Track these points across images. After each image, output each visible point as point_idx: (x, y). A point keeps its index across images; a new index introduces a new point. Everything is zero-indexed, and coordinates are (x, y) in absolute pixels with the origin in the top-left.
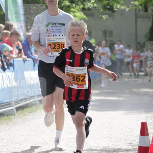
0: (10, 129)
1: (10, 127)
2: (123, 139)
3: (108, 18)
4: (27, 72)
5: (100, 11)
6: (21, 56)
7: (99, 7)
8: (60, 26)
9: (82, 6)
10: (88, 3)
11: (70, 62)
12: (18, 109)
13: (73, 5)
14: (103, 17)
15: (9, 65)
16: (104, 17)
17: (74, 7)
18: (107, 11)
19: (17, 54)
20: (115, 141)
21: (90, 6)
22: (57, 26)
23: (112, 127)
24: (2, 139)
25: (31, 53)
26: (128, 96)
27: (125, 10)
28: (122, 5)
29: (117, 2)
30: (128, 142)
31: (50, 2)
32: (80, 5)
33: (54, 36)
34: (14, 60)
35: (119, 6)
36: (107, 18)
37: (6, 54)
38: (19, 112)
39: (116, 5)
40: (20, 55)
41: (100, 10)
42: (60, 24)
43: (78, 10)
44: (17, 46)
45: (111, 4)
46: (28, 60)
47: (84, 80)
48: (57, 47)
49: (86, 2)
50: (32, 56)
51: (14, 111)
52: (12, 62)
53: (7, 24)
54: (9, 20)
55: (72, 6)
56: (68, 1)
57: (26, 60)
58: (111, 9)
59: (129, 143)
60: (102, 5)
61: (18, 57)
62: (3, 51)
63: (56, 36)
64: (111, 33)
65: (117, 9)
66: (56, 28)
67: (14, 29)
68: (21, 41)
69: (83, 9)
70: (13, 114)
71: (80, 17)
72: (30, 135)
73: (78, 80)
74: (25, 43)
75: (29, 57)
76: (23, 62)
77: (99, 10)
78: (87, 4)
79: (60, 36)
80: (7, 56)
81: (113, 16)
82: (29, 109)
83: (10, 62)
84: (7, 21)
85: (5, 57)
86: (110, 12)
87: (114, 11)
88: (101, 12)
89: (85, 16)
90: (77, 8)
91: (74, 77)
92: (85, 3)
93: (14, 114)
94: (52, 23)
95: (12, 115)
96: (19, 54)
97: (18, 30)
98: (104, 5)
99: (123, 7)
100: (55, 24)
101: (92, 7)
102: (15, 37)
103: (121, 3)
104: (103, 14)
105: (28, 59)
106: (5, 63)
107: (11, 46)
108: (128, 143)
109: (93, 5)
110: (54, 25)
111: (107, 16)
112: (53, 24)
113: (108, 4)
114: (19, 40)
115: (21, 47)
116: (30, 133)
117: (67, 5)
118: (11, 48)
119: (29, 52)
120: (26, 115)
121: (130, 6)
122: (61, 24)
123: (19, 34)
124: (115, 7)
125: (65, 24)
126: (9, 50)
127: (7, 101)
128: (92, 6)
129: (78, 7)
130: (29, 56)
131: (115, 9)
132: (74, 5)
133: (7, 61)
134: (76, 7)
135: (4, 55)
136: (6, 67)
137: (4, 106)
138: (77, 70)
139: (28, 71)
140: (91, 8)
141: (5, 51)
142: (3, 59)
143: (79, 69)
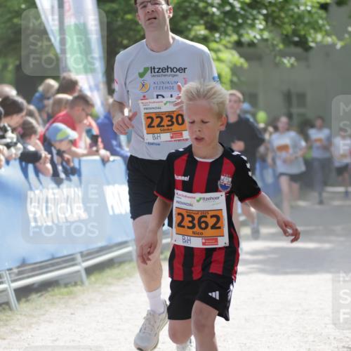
0: (73, 316)
1: (73, 312)
2: (332, 338)
3: (296, 64)
4: (111, 187)
5: (277, 48)
6: (97, 151)
7: (273, 39)
8: (173, 73)
9: (235, 38)
10: (250, 31)
11: (183, 181)
12: (90, 271)
13: (213, 36)
14: (283, 62)
15: (69, 171)
16: (285, 61)
17: (218, 40)
18: (293, 49)
19: (88, 146)
20: (314, 341)
21: (255, 37)
22: (165, 76)
23: (307, 310)
24: (54, 338)
25: (120, 145)
26: (342, 239)
27: (333, 45)
28: (328, 34)
29: (316, 27)
30: (344, 344)
31: (149, 19)
32: (230, 36)
33: (157, 98)
34: (80, 161)
35: (319, 37)
36: (292, 65)
37: (63, 147)
38: (93, 278)
39: (313, 36)
40: (94, 149)
41: (277, 45)
42: (172, 70)
43: (226, 47)
44: (88, 128)
45: (302, 33)
46: (114, 161)
47: (218, 226)
48: (166, 122)
49: (244, 29)
50: (122, 152)
51: (81, 276)
52: (77, 166)
53: (64, 78)
54: (69, 71)
55: (212, 38)
56: (203, 27)
57: (108, 160)
58: (303, 44)
59: (347, 346)
60: (282, 34)
61: (90, 154)
62: (56, 141)
63: (163, 97)
64: (302, 97)
65: (316, 43)
66: (163, 79)
67: (81, 91)
68: (96, 118)
69: (238, 45)
70: (79, 283)
71: (230, 62)
72: (119, 330)
73: (203, 225)
74: (106, 121)
75: (114, 153)
76: (100, 164)
77: (274, 46)
78: (248, 33)
79: (171, 96)
80: (64, 152)
81: (306, 59)
82: (115, 271)
83: (72, 165)
84: (64, 71)
85: (60, 153)
86: (299, 50)
87: (308, 49)
88: (280, 50)
89: (242, 60)
90: (224, 42)
91: (193, 218)
92: (242, 31)
93: (82, 283)
94: (154, 68)
95: (76, 284)
96: (91, 146)
97: (88, 93)
98: (287, 36)
99: (329, 40)
100: (160, 71)
101: (258, 40)
102: (81, 108)
103: (326, 31)
104: (284, 55)
105: (112, 158)
106: (60, 168)
107: (74, 128)
108: (344, 347)
109: (261, 36)
110: (158, 72)
111: (293, 60)
112: (156, 70)
113: (295, 33)
114: (92, 115)
115: (96, 131)
116: (119, 324)
117: (200, 35)
118: (73, 135)
119: (114, 143)
120: (110, 284)
121: (347, 36)
122: (175, 70)
123: (91, 102)
124: (310, 39)
125: (185, 69)
126: (70, 138)
127: (65, 253)
128: (258, 37)
129: (226, 40)
130: (115, 150)
131: (312, 44)
132: (217, 35)
133: (64, 164)
134: (221, 40)
135: (58, 148)
136: (63, 176)
137: (58, 264)
138: (198, 201)
139: (114, 184)
140: (255, 41)
141: (61, 141)
142: (56, 158)
143: (204, 198)
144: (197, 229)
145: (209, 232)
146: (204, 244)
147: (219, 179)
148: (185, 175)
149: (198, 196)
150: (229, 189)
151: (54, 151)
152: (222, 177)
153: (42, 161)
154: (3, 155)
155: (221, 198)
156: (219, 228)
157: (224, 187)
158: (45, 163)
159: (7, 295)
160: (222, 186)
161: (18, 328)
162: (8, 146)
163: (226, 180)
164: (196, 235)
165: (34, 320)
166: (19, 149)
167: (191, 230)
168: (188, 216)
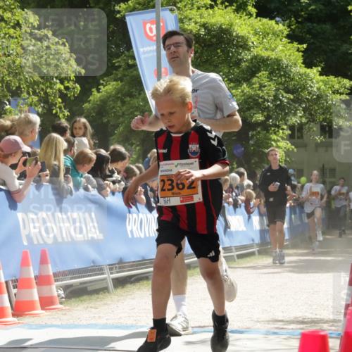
11: (163, 153)
14: (315, 139)
21: (296, 122)
47: (193, 186)
49: (289, 116)
73: (181, 186)
78: (291, 119)
87: (332, 130)
91: (172, 181)
92: (287, 118)
106: (152, 200)
109: (300, 121)
125: (197, 90)
136: (154, 205)
138: (176, 166)
142: (150, 193)
143: (180, 164)
144: (176, 190)
145: (186, 192)
146: (181, 202)
147: (188, 148)
148: (164, 148)
149: (176, 162)
150: (199, 154)
151: (149, 189)
152: (190, 146)
153: (138, 193)
154: (110, 188)
155: (195, 163)
156: (194, 188)
157: (194, 153)
158: (140, 195)
159: (107, 282)
160: (191, 153)
161: (109, 302)
162: (114, 182)
163: (194, 147)
164: (174, 195)
165: (122, 298)
166: (122, 185)
167: (170, 192)
168: (168, 180)
